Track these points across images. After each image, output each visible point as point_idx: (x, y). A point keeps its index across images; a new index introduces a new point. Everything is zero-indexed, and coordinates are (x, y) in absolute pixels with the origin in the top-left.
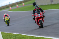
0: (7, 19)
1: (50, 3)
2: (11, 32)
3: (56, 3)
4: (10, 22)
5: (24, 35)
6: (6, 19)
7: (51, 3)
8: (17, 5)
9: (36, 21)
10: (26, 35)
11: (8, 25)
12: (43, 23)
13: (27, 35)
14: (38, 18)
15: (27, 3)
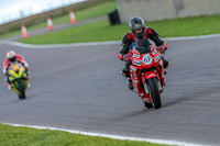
0: (17, 72)
1: (171, 15)
2: (27, 123)
3: (197, 14)
4: (29, 85)
5: (77, 132)
6: (12, 72)
7: (177, 13)
8: (50, 22)
9: (136, 82)
10: (82, 133)
11: (22, 96)
12: (160, 89)
13: (85, 133)
14: (143, 70)
15: (87, 12)
